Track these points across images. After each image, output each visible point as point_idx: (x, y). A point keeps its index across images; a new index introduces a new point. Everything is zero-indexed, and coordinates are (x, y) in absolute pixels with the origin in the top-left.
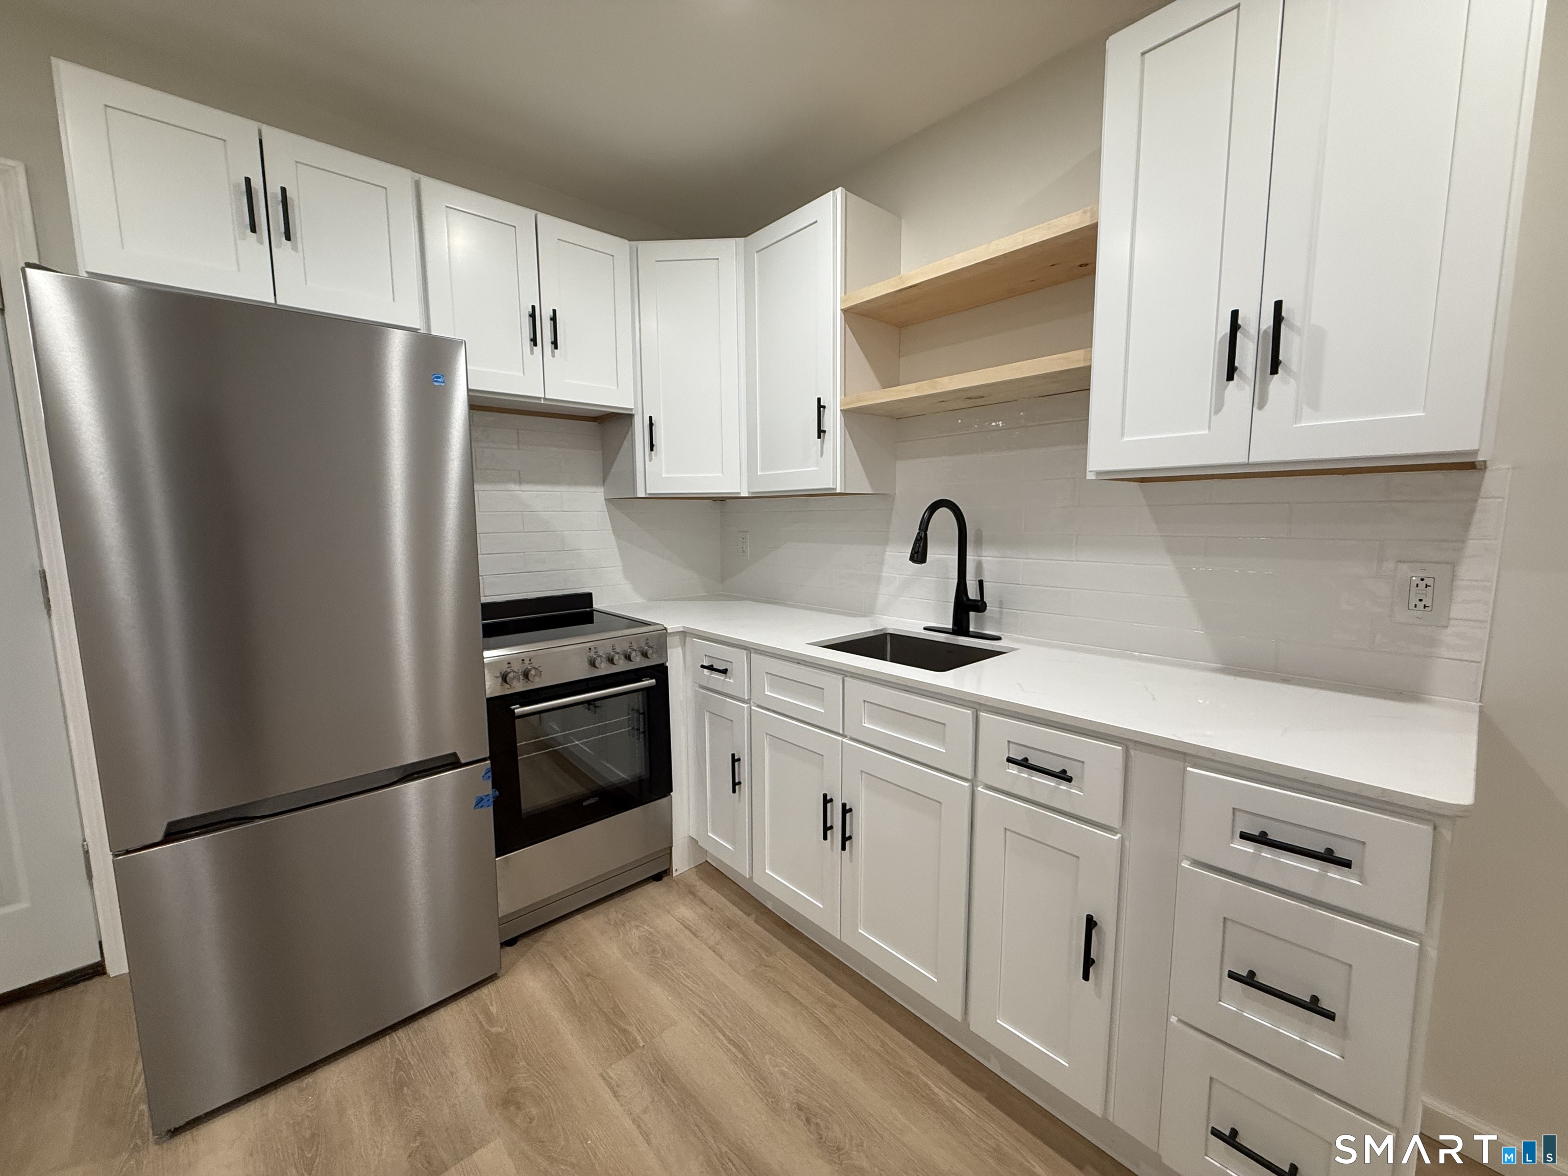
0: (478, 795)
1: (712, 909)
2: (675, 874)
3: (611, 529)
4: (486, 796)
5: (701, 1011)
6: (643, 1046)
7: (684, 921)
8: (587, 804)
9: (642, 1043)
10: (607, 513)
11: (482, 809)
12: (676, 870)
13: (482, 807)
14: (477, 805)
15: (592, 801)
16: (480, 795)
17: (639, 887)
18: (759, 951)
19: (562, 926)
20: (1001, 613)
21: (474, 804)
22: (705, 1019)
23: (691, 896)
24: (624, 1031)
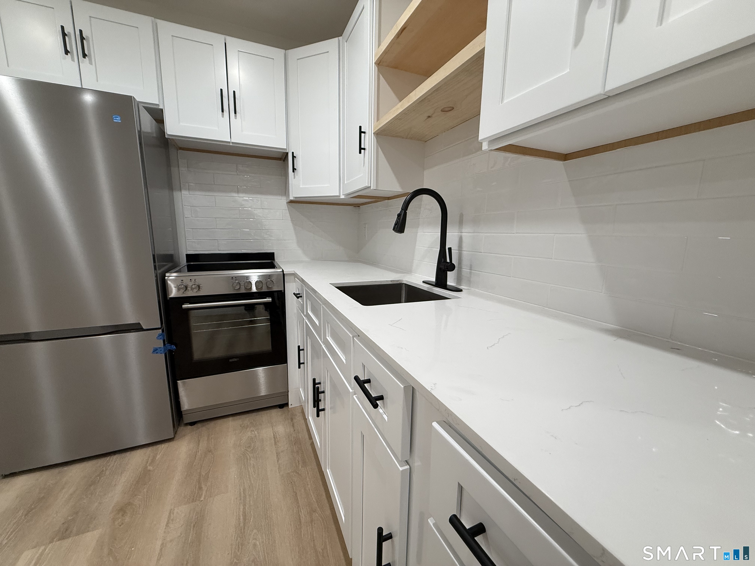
0: (155, 347)
1: (295, 430)
2: (290, 406)
3: (290, 219)
4: (159, 348)
5: (244, 490)
6: (202, 501)
7: (276, 433)
8: (232, 361)
9: (202, 499)
10: (288, 211)
11: (157, 354)
12: (291, 405)
13: (157, 353)
14: (153, 352)
15: (236, 360)
16: (156, 347)
17: (269, 410)
18: (300, 462)
19: (219, 422)
20: (470, 273)
21: (152, 351)
22: (242, 495)
23: (290, 421)
24: (200, 488)
